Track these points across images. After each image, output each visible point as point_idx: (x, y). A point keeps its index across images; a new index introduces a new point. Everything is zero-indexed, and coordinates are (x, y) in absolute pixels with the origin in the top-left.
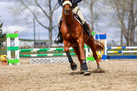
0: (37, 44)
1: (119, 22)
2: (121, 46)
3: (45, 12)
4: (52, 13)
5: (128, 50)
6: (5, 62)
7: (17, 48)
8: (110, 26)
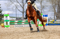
0: (17, 19)
1: (53, 9)
2: (54, 20)
3: (21, 5)
4: (24, 6)
5: (57, 21)
6: (3, 26)
7: (9, 21)
8: (49, 11)
